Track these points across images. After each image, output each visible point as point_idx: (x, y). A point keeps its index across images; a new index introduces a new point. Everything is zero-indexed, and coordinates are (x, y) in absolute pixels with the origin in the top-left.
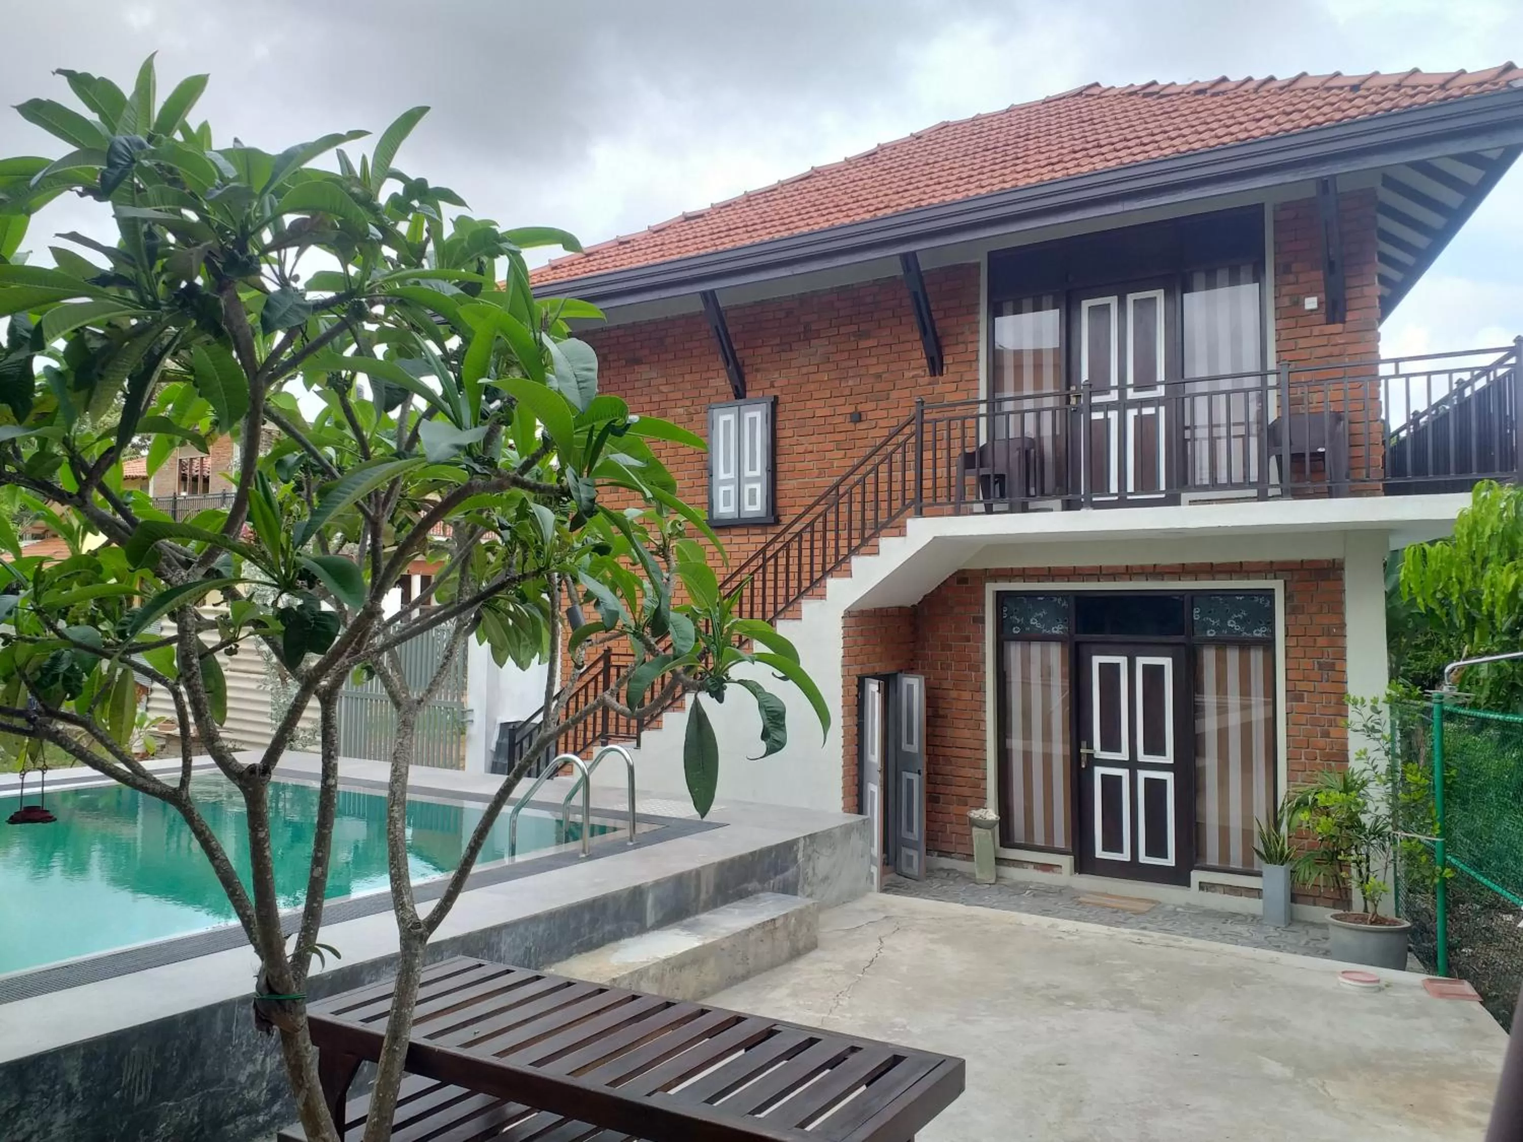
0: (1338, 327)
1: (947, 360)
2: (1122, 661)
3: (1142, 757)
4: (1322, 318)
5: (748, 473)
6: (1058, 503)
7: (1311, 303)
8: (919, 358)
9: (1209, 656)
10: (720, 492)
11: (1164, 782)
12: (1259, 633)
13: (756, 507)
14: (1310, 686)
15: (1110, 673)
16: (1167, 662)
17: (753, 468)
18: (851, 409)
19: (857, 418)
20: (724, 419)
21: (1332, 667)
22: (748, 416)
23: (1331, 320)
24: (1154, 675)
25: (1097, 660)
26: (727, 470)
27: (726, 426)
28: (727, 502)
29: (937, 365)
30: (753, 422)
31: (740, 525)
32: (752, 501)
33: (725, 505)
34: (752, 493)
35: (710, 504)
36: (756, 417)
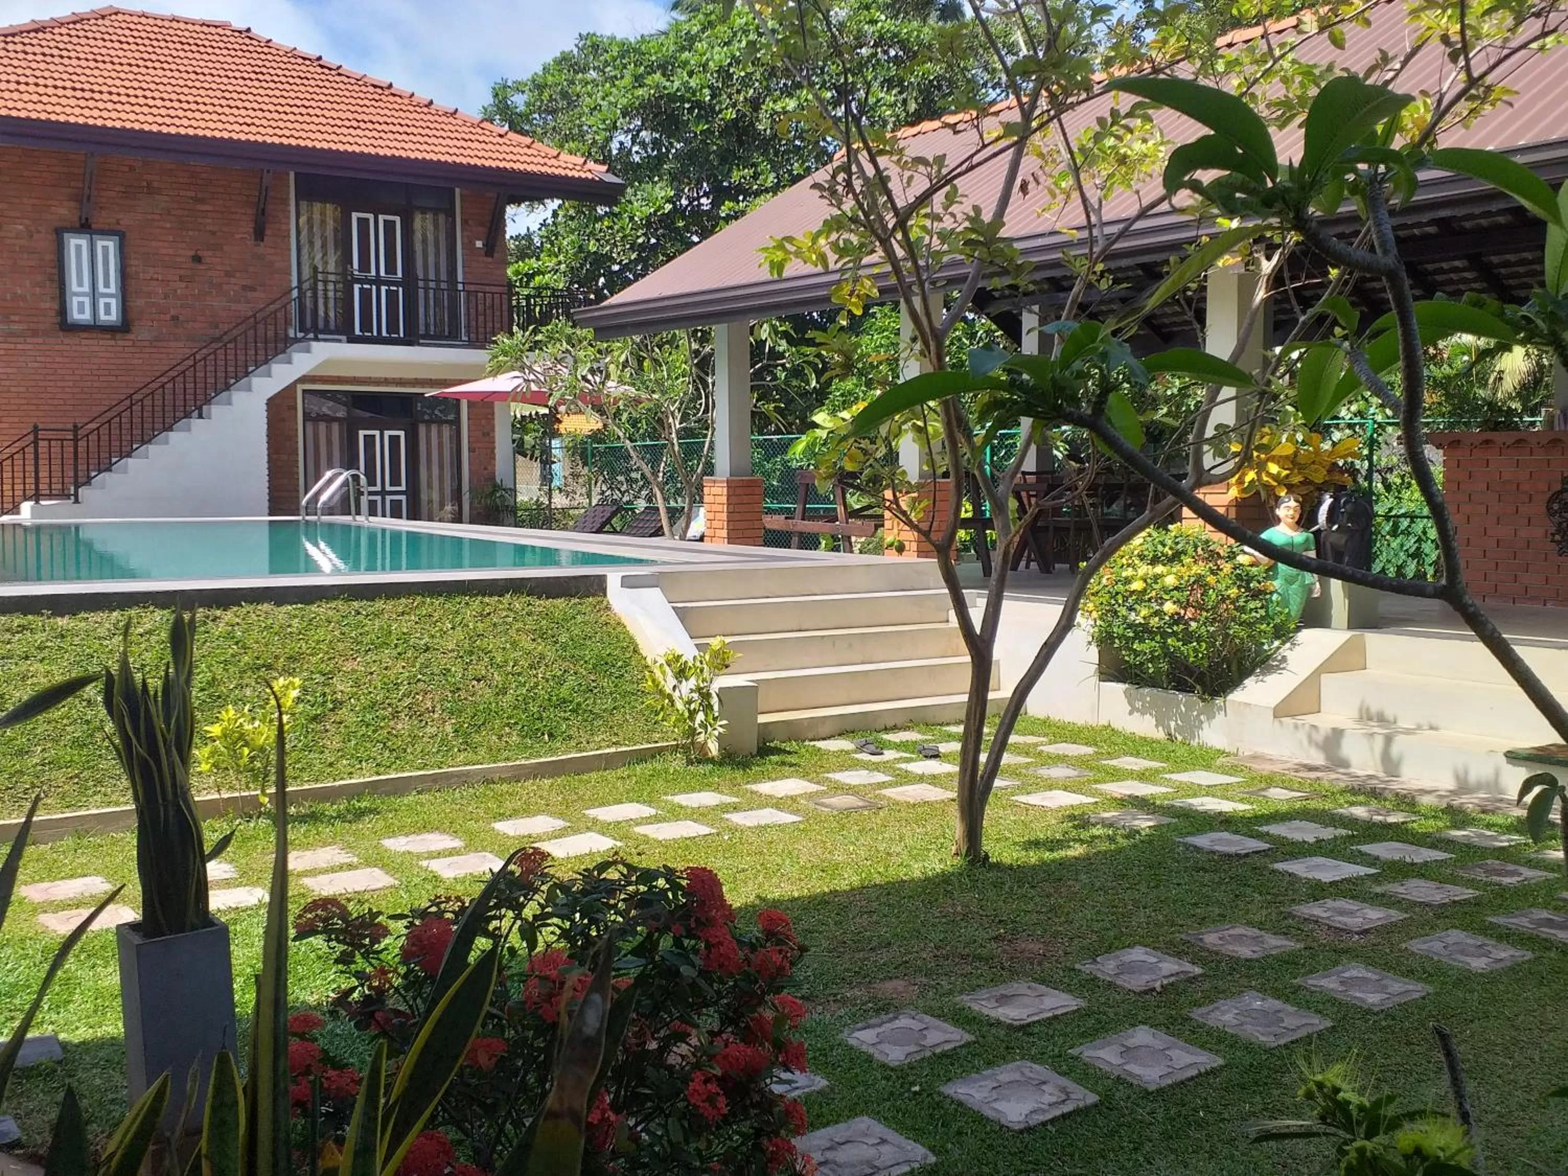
0: (490, 259)
1: (268, 232)
2: (377, 433)
3: (388, 488)
4: (483, 252)
5: (101, 289)
7: (479, 244)
8: (248, 227)
9: (422, 429)
10: (74, 303)
11: (400, 501)
12: (451, 417)
13: (110, 314)
14: (480, 445)
15: (370, 440)
16: (402, 433)
17: (107, 285)
18: (192, 253)
19: (197, 259)
20: (76, 244)
21: (488, 434)
22: (100, 244)
23: (486, 255)
24: (394, 440)
25: (362, 433)
26: (80, 284)
27: (78, 248)
28: (81, 310)
29: (259, 234)
30: (105, 249)
31: (95, 329)
32: (108, 312)
33: (79, 312)
34: (108, 306)
35: (63, 311)
36: (110, 245)
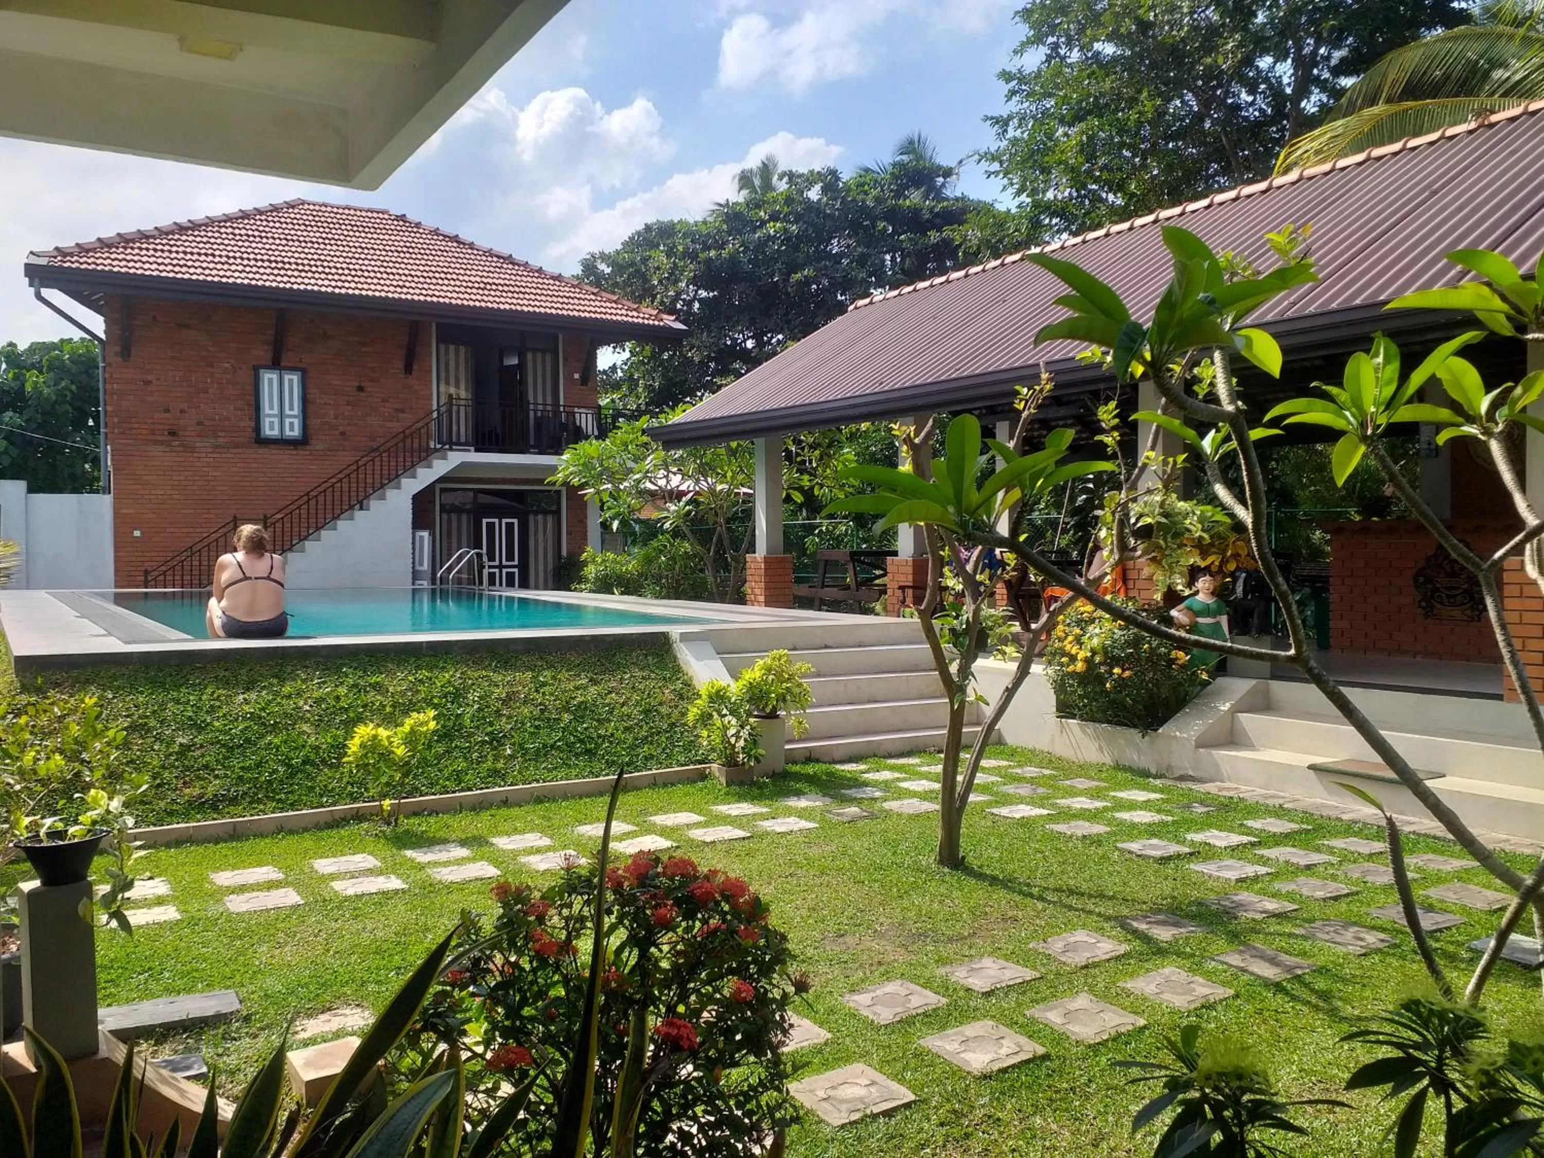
0: (584, 389)
1: (415, 367)
2: (496, 521)
3: (504, 563)
4: (579, 382)
5: (288, 412)
6: (472, 448)
7: (576, 376)
8: (400, 364)
9: (531, 518)
10: (266, 423)
11: (514, 573)
12: (554, 508)
13: (294, 430)
14: (575, 529)
15: (491, 526)
16: (515, 521)
17: (291, 409)
18: (357, 384)
19: (360, 389)
20: (269, 378)
21: (582, 521)
22: (287, 378)
23: (582, 384)
24: (510, 526)
25: (485, 521)
26: (271, 408)
27: (270, 380)
28: (272, 428)
29: (408, 369)
30: (291, 381)
31: (282, 442)
32: (292, 429)
33: (270, 430)
34: (291, 424)
35: (258, 428)
36: (293, 379)
